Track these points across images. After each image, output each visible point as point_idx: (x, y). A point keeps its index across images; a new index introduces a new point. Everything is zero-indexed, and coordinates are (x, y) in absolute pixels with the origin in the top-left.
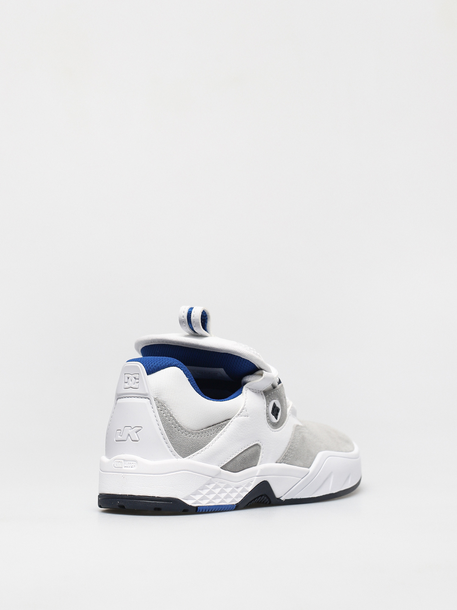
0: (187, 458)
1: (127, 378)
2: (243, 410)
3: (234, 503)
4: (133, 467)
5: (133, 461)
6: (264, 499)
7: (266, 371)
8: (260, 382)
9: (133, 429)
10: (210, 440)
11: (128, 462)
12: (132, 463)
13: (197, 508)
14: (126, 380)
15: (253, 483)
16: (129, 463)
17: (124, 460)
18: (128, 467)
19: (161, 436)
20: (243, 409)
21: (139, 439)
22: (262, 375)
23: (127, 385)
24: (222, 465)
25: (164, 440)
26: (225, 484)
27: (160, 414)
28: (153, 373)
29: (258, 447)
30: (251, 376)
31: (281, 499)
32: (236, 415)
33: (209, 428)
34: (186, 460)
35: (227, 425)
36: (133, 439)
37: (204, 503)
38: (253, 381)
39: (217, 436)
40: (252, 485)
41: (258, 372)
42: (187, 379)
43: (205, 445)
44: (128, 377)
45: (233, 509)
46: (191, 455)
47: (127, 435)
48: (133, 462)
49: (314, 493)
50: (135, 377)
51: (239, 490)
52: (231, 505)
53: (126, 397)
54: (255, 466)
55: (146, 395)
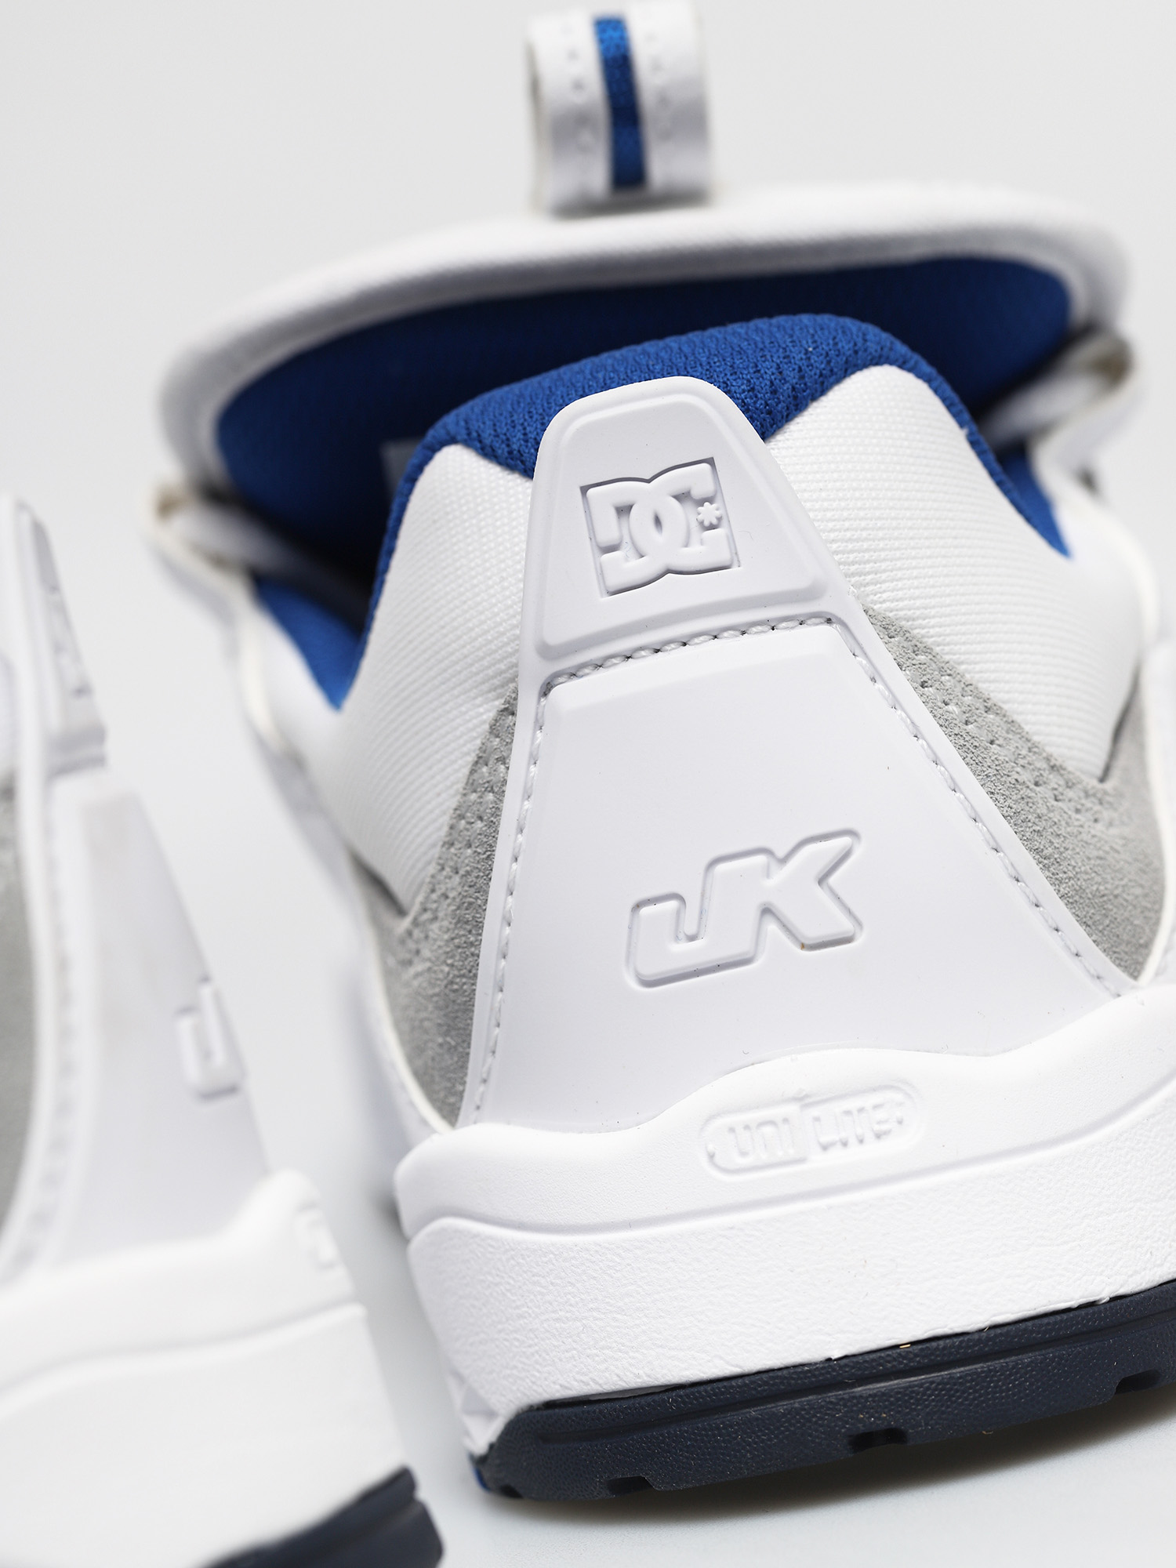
1: (613, 514)
4: (887, 1133)
5: (875, 1090)
9: (783, 861)
11: (837, 1107)
12: (876, 1107)
14: (609, 528)
16: (848, 1113)
17: (803, 1100)
18: (853, 1141)
21: (858, 923)
23: (624, 567)
36: (812, 933)
44: (623, 500)
47: (753, 913)
48: (876, 1099)
50: (679, 488)
53: (641, 648)
55: (806, 594)
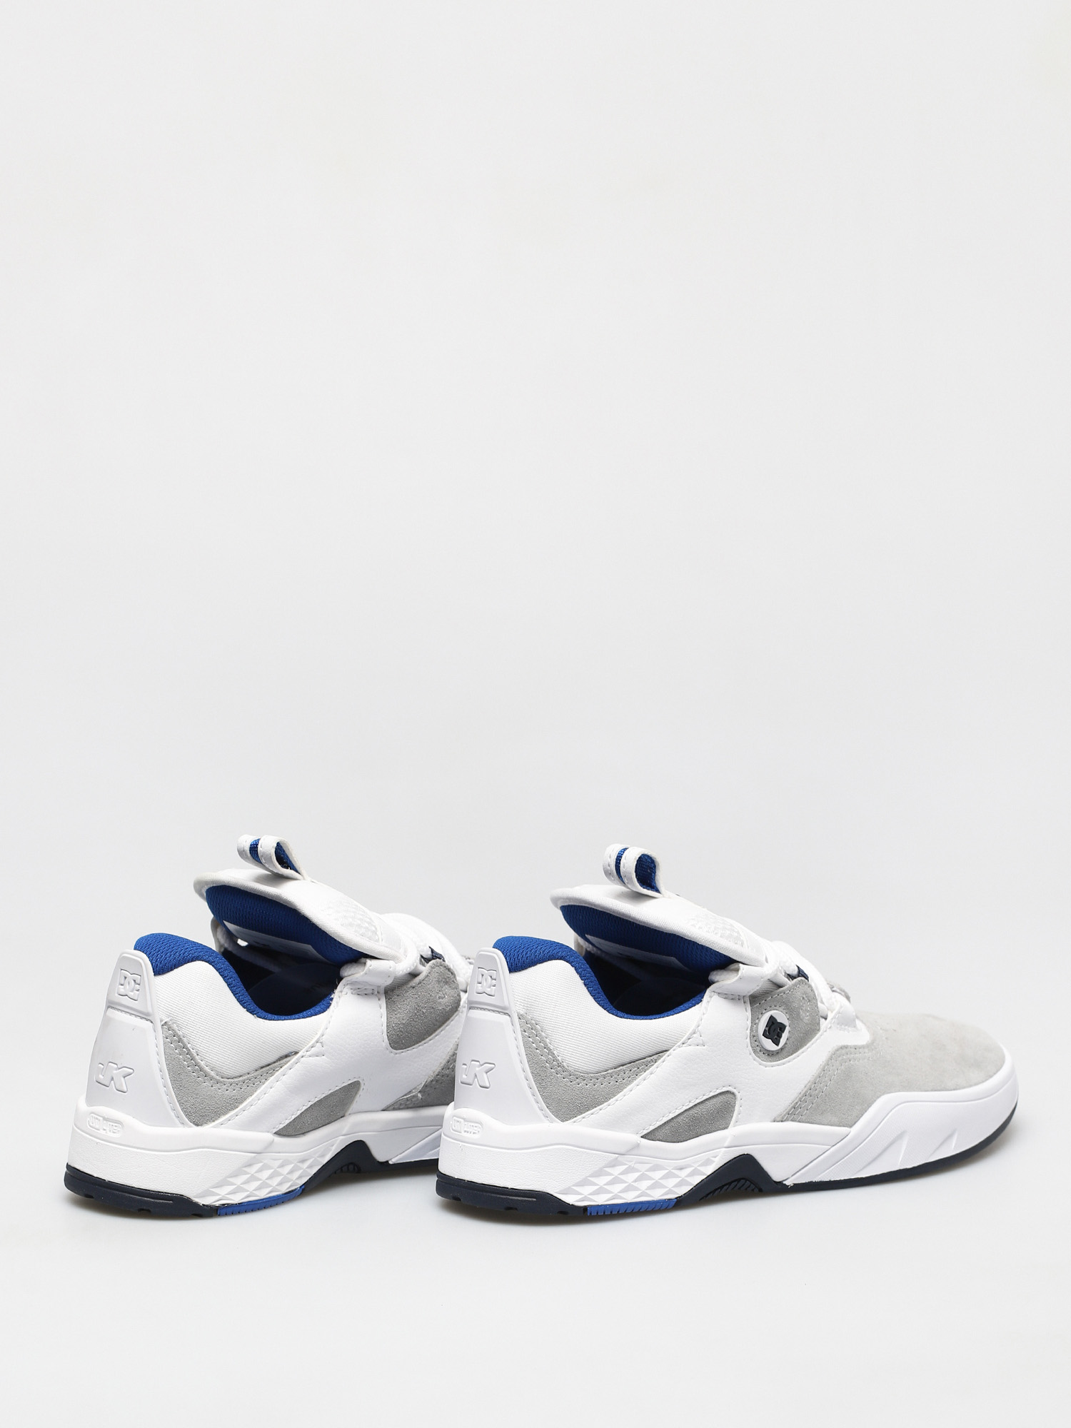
0: (570, 1121)
1: (481, 976)
2: (695, 1035)
3: (673, 1196)
4: (476, 1133)
5: (477, 1123)
6: (743, 1185)
7: (744, 964)
8: (733, 983)
9: (482, 1065)
10: (619, 1089)
11: (470, 1124)
12: (475, 1127)
13: (585, 1209)
14: (480, 979)
15: (716, 1160)
17: (465, 1120)
18: (470, 1132)
19: (525, 1083)
20: (694, 1033)
21: (491, 1085)
22: (737, 970)
23: (480, 988)
24: (645, 1132)
25: (528, 1089)
26: (651, 1165)
27: (525, 1044)
28: (523, 970)
29: (731, 1096)
30: (720, 972)
31: (784, 1183)
32: (678, 1044)
33: (621, 1067)
34: (569, 1126)
35: (659, 1062)
36: (481, 1084)
37: (601, 1200)
38: (724, 981)
39: (635, 1082)
40: (714, 1164)
41: (733, 966)
42: (581, 982)
43: (607, 1099)
44: (483, 973)
45: (671, 1207)
46: (579, 1117)
47: (473, 1075)
48: (476, 1125)
49: (859, 1171)
50: (491, 975)
51: (684, 1173)
52: (664, 1201)
53: (479, 1008)
54: (726, 1128)
55: (504, 1008)
